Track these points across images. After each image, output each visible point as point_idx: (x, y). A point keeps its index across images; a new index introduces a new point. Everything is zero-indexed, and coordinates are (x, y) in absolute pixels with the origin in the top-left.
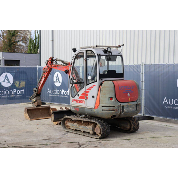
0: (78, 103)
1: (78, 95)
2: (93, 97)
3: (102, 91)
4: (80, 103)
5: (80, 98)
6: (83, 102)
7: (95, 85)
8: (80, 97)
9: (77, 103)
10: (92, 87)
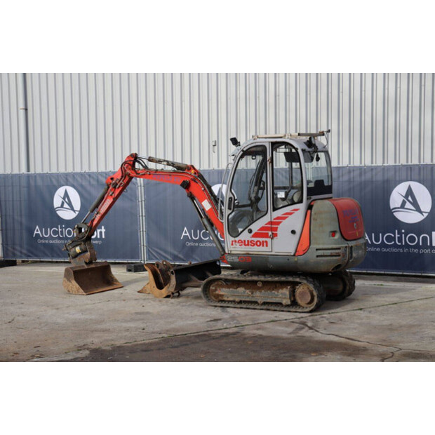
0: (250, 246)
1: (250, 231)
2: (293, 232)
3: (315, 220)
4: (256, 246)
5: (254, 236)
6: (262, 244)
7: (297, 210)
8: (256, 235)
10: (290, 214)
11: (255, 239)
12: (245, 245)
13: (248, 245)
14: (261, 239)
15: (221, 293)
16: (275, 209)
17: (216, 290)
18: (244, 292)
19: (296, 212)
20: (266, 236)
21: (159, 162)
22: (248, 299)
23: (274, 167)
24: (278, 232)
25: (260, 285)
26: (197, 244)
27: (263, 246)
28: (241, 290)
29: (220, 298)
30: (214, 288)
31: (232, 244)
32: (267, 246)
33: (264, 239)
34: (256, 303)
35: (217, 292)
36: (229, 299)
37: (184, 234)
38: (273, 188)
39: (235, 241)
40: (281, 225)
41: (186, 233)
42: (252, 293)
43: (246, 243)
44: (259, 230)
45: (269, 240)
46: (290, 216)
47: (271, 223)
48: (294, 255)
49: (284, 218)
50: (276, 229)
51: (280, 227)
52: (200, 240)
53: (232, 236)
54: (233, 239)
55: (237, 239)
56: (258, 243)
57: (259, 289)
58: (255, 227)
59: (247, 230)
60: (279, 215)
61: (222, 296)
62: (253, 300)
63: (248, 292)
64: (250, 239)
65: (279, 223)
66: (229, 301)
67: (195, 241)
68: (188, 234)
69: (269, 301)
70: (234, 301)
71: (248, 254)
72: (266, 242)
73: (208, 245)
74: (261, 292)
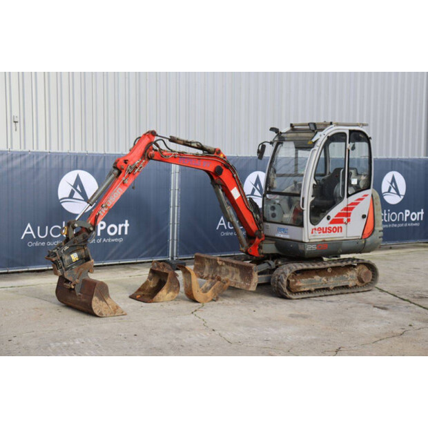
5: (331, 223)
6: (337, 230)
8: (334, 222)
9: (325, 234)
11: (332, 226)
12: (323, 232)
13: (326, 232)
14: (337, 225)
15: (300, 284)
17: (296, 282)
18: (320, 280)
21: (187, 144)
22: (322, 287)
26: (43, 244)
28: (317, 278)
29: (298, 290)
30: (294, 280)
31: (312, 233)
32: (341, 231)
34: (327, 289)
35: (297, 284)
36: (305, 290)
37: (25, 232)
40: (354, 210)
41: (29, 230)
47: (347, 209)
48: (361, 239)
49: (356, 204)
51: (353, 213)
52: (49, 238)
53: (313, 224)
54: (313, 227)
55: (317, 227)
60: (353, 201)
61: (299, 287)
62: (326, 286)
63: (324, 279)
65: (352, 209)
68: (32, 232)
69: (339, 285)
70: (310, 291)
71: (324, 241)
72: (341, 227)
74: (334, 277)
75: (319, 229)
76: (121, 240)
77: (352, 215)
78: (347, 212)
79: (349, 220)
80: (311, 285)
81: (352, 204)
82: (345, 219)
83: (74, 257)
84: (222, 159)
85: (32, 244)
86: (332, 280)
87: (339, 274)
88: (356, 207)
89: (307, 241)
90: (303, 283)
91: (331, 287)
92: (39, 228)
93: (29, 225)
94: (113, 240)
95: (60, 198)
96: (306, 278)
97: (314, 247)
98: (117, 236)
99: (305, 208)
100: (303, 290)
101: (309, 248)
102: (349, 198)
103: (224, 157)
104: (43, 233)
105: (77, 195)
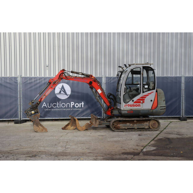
11: (135, 104)
12: (131, 106)
13: (132, 106)
14: (137, 104)
15: (120, 126)
16: (143, 92)
17: (117, 125)
18: (130, 125)
19: (152, 93)
20: (140, 102)
23: (144, 76)
24: (145, 101)
25: (135, 121)
26: (50, 110)
27: (138, 106)
28: (128, 124)
30: (116, 124)
31: (125, 106)
32: (140, 106)
33: (139, 104)
35: (118, 126)
37: (43, 105)
38: (143, 84)
39: (126, 105)
40: (146, 98)
41: (44, 105)
42: (133, 125)
43: (131, 105)
44: (137, 100)
45: (141, 104)
46: (150, 95)
48: (151, 109)
49: (148, 95)
50: (144, 100)
51: (146, 99)
53: (125, 103)
54: (125, 104)
55: (127, 104)
56: (136, 105)
57: (136, 123)
58: (135, 99)
59: (132, 100)
60: (146, 94)
61: (119, 127)
63: (131, 125)
64: (133, 104)
65: (145, 97)
66: (123, 129)
67: (49, 108)
68: (46, 105)
69: (140, 127)
72: (140, 105)
73: (57, 110)
74: (137, 124)
75: (128, 105)
76: (81, 109)
77: (145, 100)
78: (143, 99)
79: (143, 102)
80: (125, 127)
81: (145, 95)
82: (142, 101)
83: (33, 112)
84: (93, 79)
85: (46, 110)
86: (136, 125)
87: (140, 123)
88: (147, 97)
89: (122, 109)
90: (121, 125)
91: (136, 128)
92: (48, 104)
93: (44, 103)
94: (77, 109)
95: (56, 93)
96: (123, 123)
97: (126, 112)
98: (79, 108)
99: (121, 97)
100: (121, 128)
101: (123, 112)
102: (144, 93)
103: (94, 78)
104: (50, 106)
105: (62, 92)
